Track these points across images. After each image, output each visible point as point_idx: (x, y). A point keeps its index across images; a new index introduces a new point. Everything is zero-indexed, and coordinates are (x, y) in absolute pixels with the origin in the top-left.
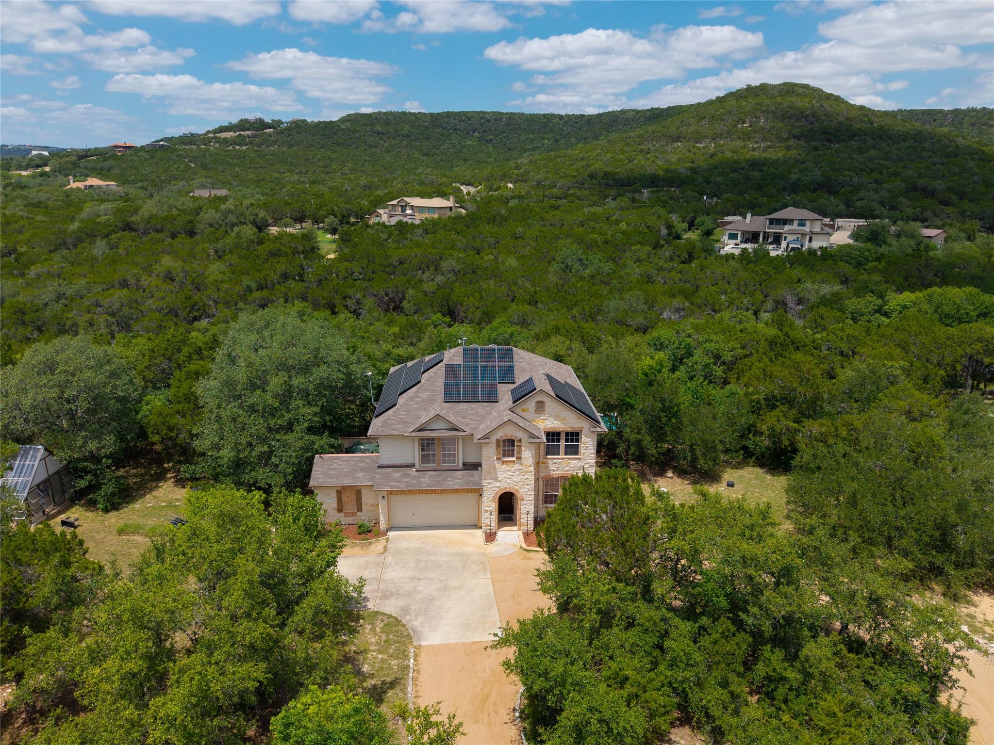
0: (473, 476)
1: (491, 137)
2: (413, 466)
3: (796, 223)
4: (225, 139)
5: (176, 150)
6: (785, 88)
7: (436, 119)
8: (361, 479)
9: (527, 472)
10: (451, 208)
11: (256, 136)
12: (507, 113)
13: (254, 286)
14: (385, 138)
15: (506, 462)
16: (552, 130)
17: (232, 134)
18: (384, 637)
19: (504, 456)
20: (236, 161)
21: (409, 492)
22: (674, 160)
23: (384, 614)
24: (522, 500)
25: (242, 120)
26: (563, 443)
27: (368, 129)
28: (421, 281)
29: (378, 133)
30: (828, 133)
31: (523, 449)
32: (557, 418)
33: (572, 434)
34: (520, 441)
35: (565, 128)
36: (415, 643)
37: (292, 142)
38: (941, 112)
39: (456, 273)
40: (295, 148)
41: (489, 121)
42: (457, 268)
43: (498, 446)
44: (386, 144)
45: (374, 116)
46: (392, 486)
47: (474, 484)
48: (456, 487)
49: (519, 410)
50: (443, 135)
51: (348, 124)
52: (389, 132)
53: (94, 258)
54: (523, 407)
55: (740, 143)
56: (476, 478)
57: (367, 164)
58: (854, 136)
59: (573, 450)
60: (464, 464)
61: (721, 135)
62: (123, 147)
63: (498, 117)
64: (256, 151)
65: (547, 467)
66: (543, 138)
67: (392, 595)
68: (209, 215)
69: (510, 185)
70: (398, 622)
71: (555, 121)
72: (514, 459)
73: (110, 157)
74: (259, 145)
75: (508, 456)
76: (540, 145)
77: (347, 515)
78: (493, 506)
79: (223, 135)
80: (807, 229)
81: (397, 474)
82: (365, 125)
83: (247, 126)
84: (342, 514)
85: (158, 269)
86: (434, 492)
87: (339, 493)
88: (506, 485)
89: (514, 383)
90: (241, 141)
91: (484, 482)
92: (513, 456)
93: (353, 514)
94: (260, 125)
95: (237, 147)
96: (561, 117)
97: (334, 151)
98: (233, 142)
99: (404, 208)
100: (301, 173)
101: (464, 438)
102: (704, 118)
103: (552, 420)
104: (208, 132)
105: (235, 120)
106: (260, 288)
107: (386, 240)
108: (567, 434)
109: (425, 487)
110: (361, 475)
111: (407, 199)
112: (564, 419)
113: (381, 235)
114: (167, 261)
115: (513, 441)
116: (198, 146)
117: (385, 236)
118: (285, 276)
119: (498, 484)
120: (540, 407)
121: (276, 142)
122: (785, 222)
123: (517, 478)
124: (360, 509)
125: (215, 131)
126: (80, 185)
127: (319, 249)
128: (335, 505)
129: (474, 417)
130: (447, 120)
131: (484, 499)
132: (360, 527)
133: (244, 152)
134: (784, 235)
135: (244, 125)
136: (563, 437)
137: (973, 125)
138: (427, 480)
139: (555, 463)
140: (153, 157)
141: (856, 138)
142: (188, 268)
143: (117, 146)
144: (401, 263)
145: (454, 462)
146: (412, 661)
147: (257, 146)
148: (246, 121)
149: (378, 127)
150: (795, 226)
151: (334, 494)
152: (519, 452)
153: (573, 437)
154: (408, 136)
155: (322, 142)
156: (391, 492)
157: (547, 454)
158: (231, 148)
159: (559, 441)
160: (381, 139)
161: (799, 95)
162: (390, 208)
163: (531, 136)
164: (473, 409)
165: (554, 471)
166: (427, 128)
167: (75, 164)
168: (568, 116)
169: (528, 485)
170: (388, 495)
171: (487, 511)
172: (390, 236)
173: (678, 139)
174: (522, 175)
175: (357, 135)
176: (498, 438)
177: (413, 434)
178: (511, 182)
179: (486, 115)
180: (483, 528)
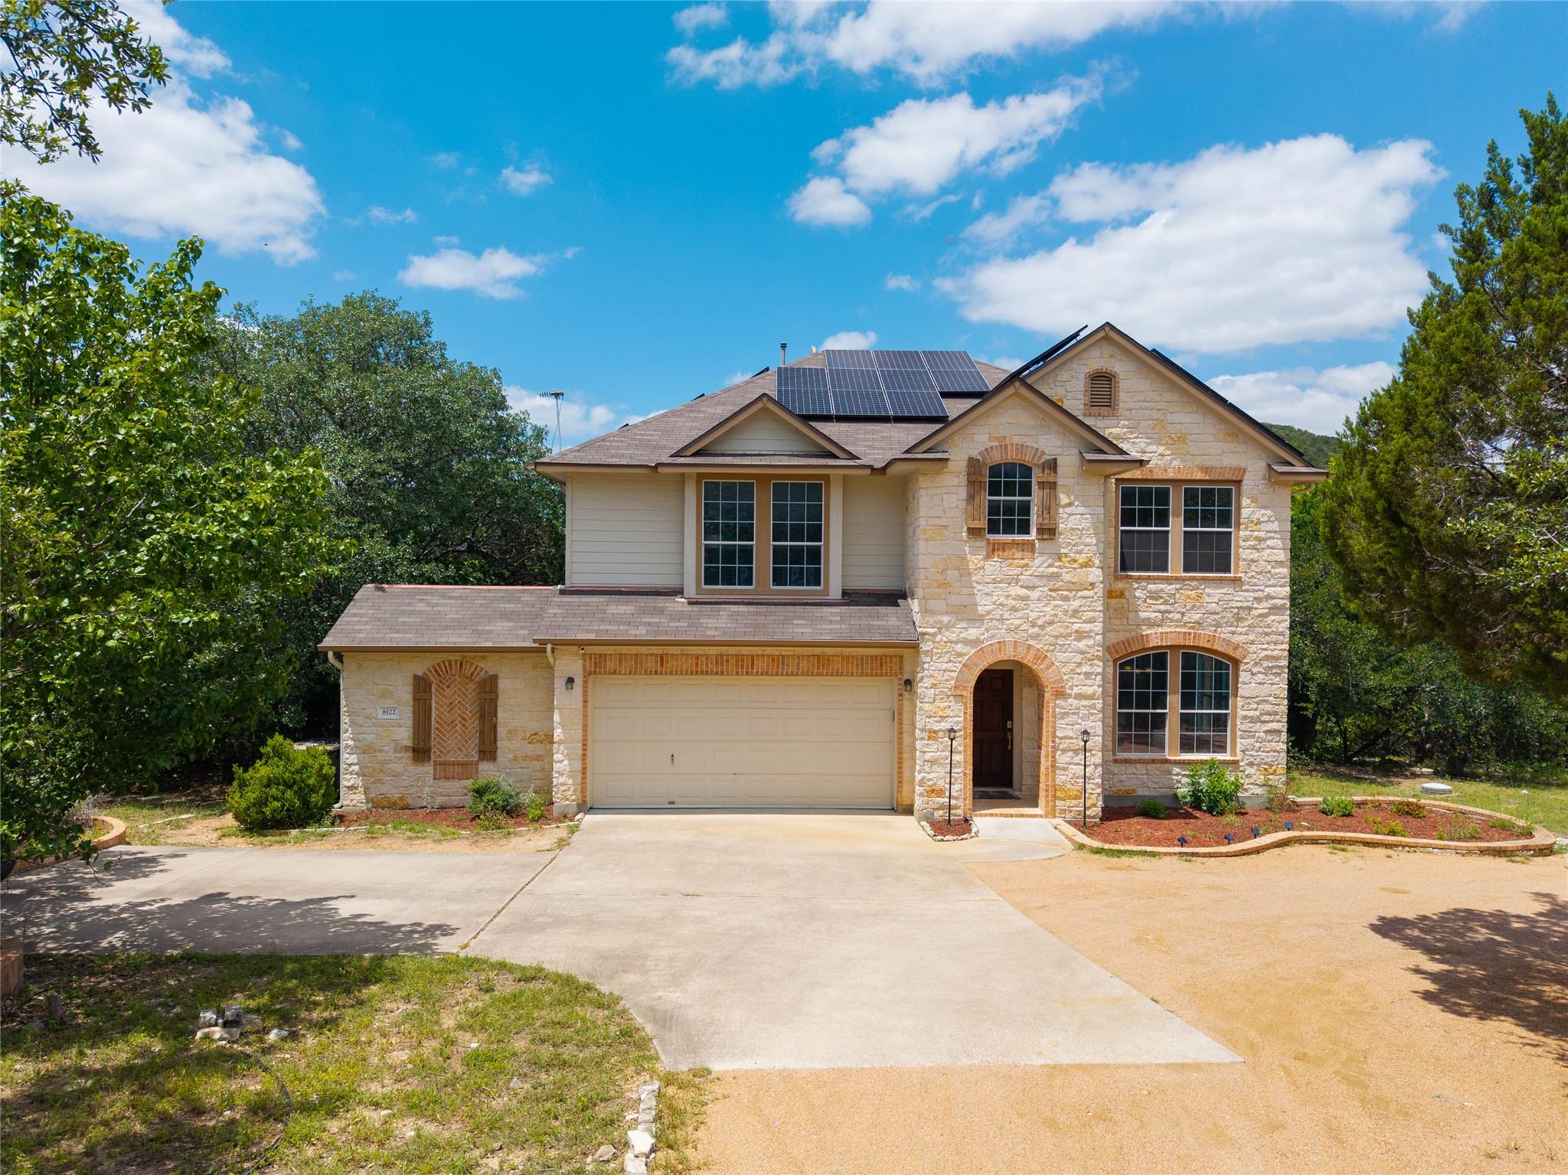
0: (881, 621)
2: (678, 592)
8: (498, 635)
9: (1075, 587)
15: (1003, 548)
19: (993, 528)
21: (662, 665)
24: (1060, 694)
26: (1176, 528)
31: (1064, 499)
32: (1157, 433)
33: (1208, 493)
34: (1052, 465)
43: (973, 483)
46: (603, 633)
47: (887, 635)
59: (1212, 553)
60: (845, 593)
65: (1134, 610)
67: (561, 924)
72: (1030, 537)
75: (1009, 528)
77: (446, 771)
78: (959, 715)
81: (620, 607)
84: (428, 769)
86: (746, 662)
87: (421, 687)
88: (1002, 634)
91: (926, 624)
92: (1025, 528)
93: (465, 769)
103: (1142, 443)
108: (1191, 493)
109: (716, 637)
110: (500, 625)
115: (1026, 471)
119: (973, 633)
120: (1102, 391)
123: (1040, 610)
124: (488, 751)
128: (404, 735)
131: (923, 688)
136: (1176, 503)
138: (722, 623)
139: (1155, 596)
145: (815, 576)
151: (405, 693)
152: (1049, 508)
153: (1212, 506)
156: (596, 662)
157: (1124, 568)
159: (1163, 518)
165: (1151, 624)
169: (1080, 635)
170: (587, 674)
171: (933, 735)
176: (975, 454)
177: (681, 461)
180: (918, 803)
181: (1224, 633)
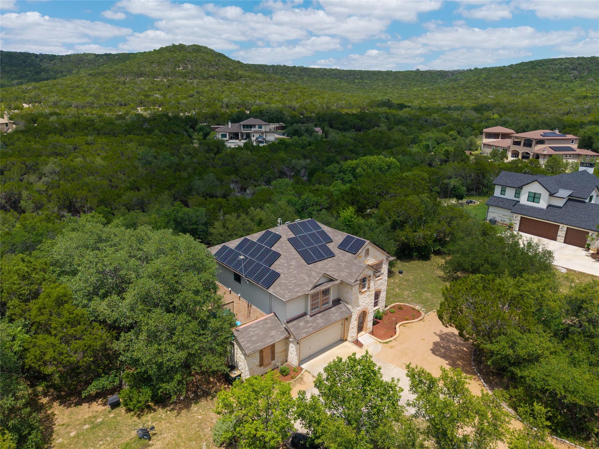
0: (341, 308)
3: (257, 127)
6: (195, 47)
8: (276, 336)
9: (371, 295)
10: (7, 124)
15: (363, 292)
19: (362, 289)
22: (146, 88)
24: (368, 313)
28: (30, 183)
30: (228, 75)
31: (371, 281)
32: (373, 257)
33: (378, 265)
34: (370, 276)
38: (266, 66)
43: (360, 284)
48: (339, 319)
49: (357, 258)
54: (360, 255)
55: (181, 80)
56: (344, 309)
58: (241, 78)
59: (378, 274)
60: (333, 302)
61: (168, 73)
69: (25, 106)
72: (366, 289)
75: (364, 288)
77: (266, 366)
78: (356, 323)
80: (263, 130)
81: (301, 323)
84: (262, 367)
87: (261, 354)
88: (363, 307)
89: (335, 242)
91: (353, 310)
93: (269, 364)
102: (153, 62)
112: (376, 257)
115: (367, 278)
119: (359, 308)
120: (367, 253)
122: (250, 126)
123: (367, 301)
124: (273, 358)
128: (258, 363)
129: (332, 269)
131: (352, 321)
134: (252, 134)
137: (282, 73)
138: (320, 321)
141: (242, 79)
145: (328, 303)
150: (257, 129)
151: (258, 355)
152: (369, 284)
161: (204, 52)
164: (327, 265)
169: (371, 303)
170: (300, 340)
171: (352, 328)
173: (141, 75)
176: (360, 278)
177: (312, 291)
180: (348, 339)
181: (379, 288)
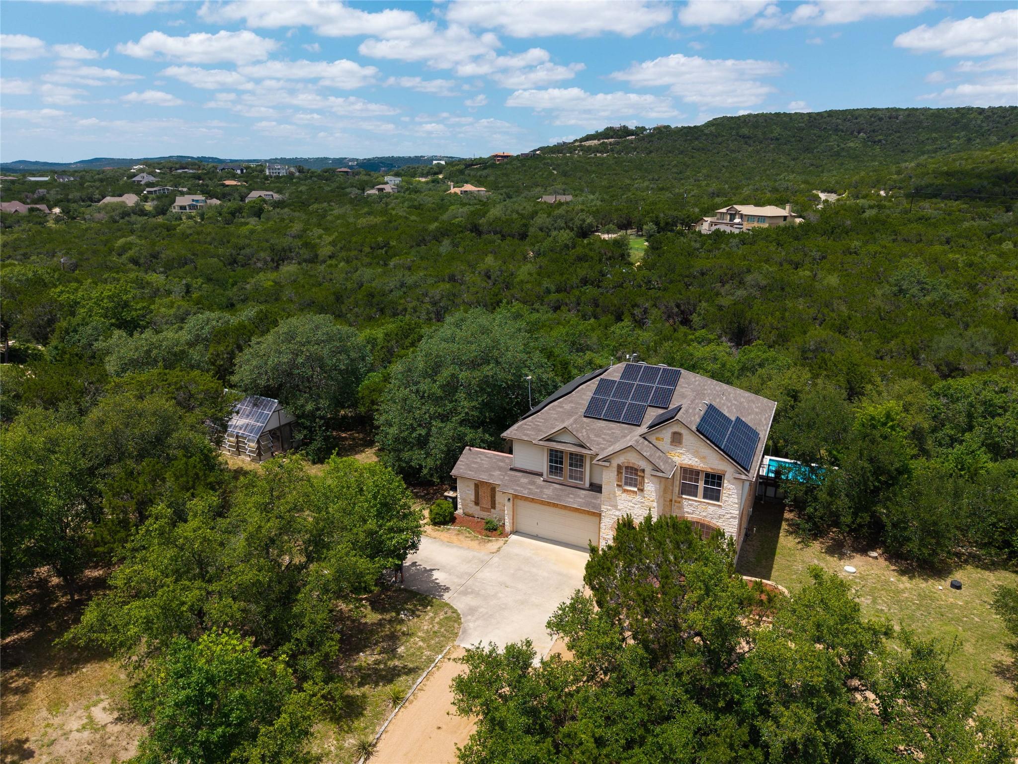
0: (595, 498)
1: (880, 137)
2: (542, 475)
4: (589, 147)
5: (544, 158)
7: (814, 120)
8: (495, 478)
9: (649, 507)
10: (785, 218)
11: (618, 143)
12: (907, 109)
13: (553, 288)
14: (751, 142)
15: (627, 491)
16: (965, 127)
17: (596, 142)
18: (436, 628)
19: (626, 484)
20: (594, 168)
21: (533, 500)
23: (452, 607)
25: (607, 129)
26: (701, 485)
27: (734, 132)
28: (718, 294)
29: (744, 137)
31: (646, 481)
32: (696, 454)
33: (713, 476)
34: (643, 471)
35: (984, 125)
36: (456, 643)
37: (652, 149)
39: (762, 288)
40: (653, 154)
41: (880, 119)
42: (764, 282)
43: (619, 472)
44: (750, 149)
45: (742, 119)
46: (516, 490)
47: (594, 507)
48: (575, 506)
49: (652, 438)
50: (820, 136)
51: (713, 128)
52: (756, 136)
53: (439, 255)
54: (657, 435)
57: (724, 170)
59: (713, 495)
60: (591, 484)
62: (502, 156)
63: (893, 114)
64: (615, 158)
65: (681, 508)
66: (951, 137)
67: (472, 593)
68: (541, 219)
69: (882, 193)
70: (458, 618)
71: (972, 116)
72: (636, 489)
73: (490, 166)
74: (619, 152)
75: (631, 485)
76: (945, 145)
77: (483, 509)
78: (612, 535)
79: (588, 143)
81: (524, 479)
82: (731, 128)
83: (611, 133)
84: (478, 508)
85: (482, 267)
86: (555, 505)
87: (477, 486)
89: (666, 408)
90: (603, 148)
91: (604, 508)
92: (635, 486)
93: (488, 510)
94: (625, 132)
95: (598, 155)
96: (981, 111)
97: (693, 157)
98: (596, 150)
99: (733, 217)
100: (653, 179)
101: (592, 457)
103: (690, 456)
104: (576, 141)
105: (601, 128)
106: (558, 291)
107: (698, 249)
108: (707, 475)
109: (545, 498)
110: (497, 473)
111: (738, 207)
112: (704, 458)
113: (693, 243)
114: (489, 260)
116: (564, 154)
117: (698, 245)
118: (585, 282)
119: (617, 513)
120: (677, 439)
121: (635, 149)
123: (638, 510)
124: (493, 506)
125: (582, 140)
126: (457, 190)
127: (629, 256)
128: (473, 497)
129: (607, 437)
130: (829, 119)
131: (603, 525)
132: (487, 523)
133: (604, 159)
135: (610, 132)
136: (702, 477)
138: (549, 492)
139: (691, 505)
140: (524, 165)
142: (504, 268)
143: (497, 156)
144: (703, 274)
145: (581, 479)
146: (440, 656)
147: (617, 153)
148: (611, 129)
149: (745, 131)
151: (473, 487)
152: (642, 483)
153: (714, 480)
154: (777, 139)
155: (682, 148)
156: (516, 497)
157: (682, 494)
158: (593, 155)
159: (697, 481)
160: (746, 143)
162: (718, 216)
163: (934, 135)
164: (610, 429)
165: (688, 512)
166: (801, 129)
167: (461, 172)
168: (991, 109)
170: (514, 499)
171: (605, 538)
172: (703, 244)
174: (902, 181)
175: (720, 140)
176: (620, 463)
177: (541, 443)
178: (884, 189)
179: (879, 113)
181: (714, 521)
